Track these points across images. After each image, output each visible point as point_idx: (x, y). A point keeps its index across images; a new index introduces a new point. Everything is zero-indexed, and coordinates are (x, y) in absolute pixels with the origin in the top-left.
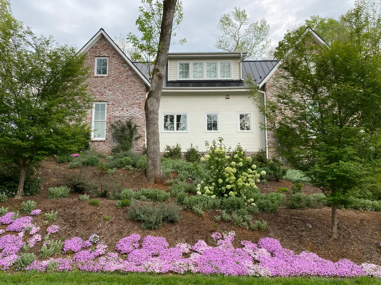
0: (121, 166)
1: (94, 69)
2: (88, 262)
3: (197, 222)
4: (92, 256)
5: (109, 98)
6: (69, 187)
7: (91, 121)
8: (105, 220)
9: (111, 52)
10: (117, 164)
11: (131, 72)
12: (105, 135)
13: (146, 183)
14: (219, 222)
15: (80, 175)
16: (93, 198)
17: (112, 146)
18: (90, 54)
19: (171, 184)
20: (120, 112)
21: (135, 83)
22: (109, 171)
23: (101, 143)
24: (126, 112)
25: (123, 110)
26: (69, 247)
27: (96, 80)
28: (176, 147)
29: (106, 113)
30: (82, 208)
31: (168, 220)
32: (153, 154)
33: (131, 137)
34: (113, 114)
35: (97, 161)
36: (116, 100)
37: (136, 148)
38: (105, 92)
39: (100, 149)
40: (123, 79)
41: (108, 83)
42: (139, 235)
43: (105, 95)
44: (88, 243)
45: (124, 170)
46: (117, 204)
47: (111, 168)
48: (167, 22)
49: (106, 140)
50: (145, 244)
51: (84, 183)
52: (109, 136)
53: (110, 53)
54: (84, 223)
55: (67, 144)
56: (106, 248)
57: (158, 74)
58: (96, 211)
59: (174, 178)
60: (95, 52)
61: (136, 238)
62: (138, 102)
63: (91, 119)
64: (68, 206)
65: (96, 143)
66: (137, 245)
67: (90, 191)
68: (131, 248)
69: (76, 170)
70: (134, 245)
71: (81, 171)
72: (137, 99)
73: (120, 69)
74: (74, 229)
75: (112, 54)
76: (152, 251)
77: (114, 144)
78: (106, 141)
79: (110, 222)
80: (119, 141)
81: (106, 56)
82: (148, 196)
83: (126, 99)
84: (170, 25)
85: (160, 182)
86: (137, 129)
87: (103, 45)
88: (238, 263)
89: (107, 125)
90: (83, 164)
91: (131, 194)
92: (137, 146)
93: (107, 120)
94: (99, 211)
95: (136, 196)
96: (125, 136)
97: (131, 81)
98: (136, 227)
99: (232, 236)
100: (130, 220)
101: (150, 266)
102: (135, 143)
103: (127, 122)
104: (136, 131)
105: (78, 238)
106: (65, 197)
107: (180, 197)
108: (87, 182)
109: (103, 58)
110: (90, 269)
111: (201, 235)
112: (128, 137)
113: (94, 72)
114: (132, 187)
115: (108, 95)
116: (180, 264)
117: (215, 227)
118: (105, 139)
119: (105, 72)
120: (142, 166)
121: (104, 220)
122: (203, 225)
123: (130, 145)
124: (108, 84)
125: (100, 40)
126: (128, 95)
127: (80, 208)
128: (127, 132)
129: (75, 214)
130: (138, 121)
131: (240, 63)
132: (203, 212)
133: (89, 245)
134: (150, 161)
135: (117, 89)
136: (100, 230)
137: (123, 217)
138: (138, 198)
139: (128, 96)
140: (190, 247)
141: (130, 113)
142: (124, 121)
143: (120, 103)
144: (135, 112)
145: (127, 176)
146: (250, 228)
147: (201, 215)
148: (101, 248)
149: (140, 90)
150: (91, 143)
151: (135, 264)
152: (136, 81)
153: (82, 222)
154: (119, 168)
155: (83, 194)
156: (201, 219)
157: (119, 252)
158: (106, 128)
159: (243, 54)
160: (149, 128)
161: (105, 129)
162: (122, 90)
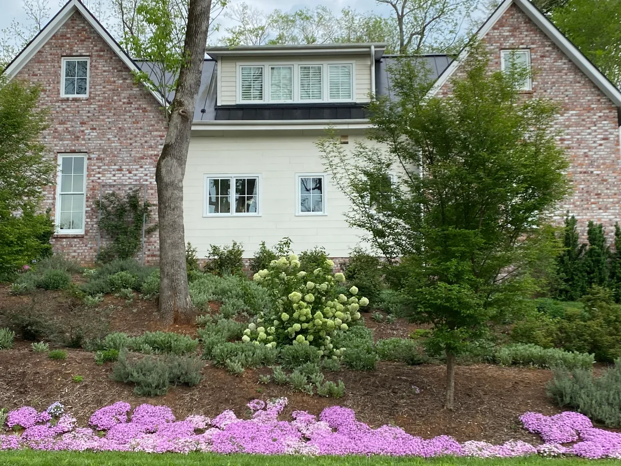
0: (110, 290)
1: (58, 83)
2: (46, 440)
3: (229, 386)
4: (52, 432)
5: (92, 145)
6: (11, 329)
7: (54, 194)
8: (76, 382)
9: (96, 46)
10: (104, 285)
11: (138, 89)
12: (84, 223)
13: (158, 323)
14: (267, 386)
15: (32, 309)
16: (56, 348)
17: (98, 248)
18: (51, 51)
19: (203, 325)
20: (114, 175)
21: (147, 112)
22: (88, 299)
23: (76, 240)
24: (128, 175)
25: (120, 170)
26: (16, 421)
27: (64, 107)
28: (231, 248)
29: (85, 178)
30: (35, 364)
31: (180, 382)
32: (172, 266)
33: (138, 228)
34: (99, 178)
35: (65, 281)
36: (106, 150)
37: (149, 250)
38: (83, 131)
39: (74, 254)
40: (121, 103)
41: (89, 112)
42: (128, 404)
43: (84, 139)
44: (45, 415)
45: (117, 298)
46: (96, 358)
47: (92, 294)
48: (199, 8)
49: (86, 234)
50: (136, 417)
51: (40, 322)
52: (92, 226)
53: (93, 49)
54: (41, 387)
55: (9, 254)
56: (74, 423)
57: (180, 111)
58: (59, 368)
59: (213, 312)
60: (62, 46)
61: (123, 407)
62: (152, 152)
63: (54, 190)
64: (12, 361)
65: (64, 240)
66: (123, 418)
67: (51, 337)
68: (114, 421)
69: (25, 299)
70: (119, 417)
71: (34, 301)
72: (151, 147)
73: (114, 82)
74: (23, 395)
75: (97, 51)
76: (146, 426)
77: (102, 243)
78: (85, 237)
79: (83, 386)
80: (112, 237)
81: (84, 54)
82: (156, 345)
83: (126, 148)
84: (204, 13)
85: (184, 320)
86: (151, 211)
87: (78, 30)
88: (275, 440)
89: (89, 203)
90: (39, 287)
91: (123, 341)
92: (150, 247)
93: (88, 191)
94: (66, 369)
95: (134, 345)
96: (125, 226)
97: (138, 109)
98: (125, 393)
99: (281, 405)
100: (117, 382)
101: (138, 444)
102: (145, 239)
103: (130, 197)
104: (148, 215)
105: (30, 408)
106: (5, 347)
107: (211, 346)
108: (46, 321)
109: (76, 59)
110: (47, 449)
111: (232, 404)
112: (132, 227)
113: (59, 90)
114: (130, 329)
115: (89, 139)
116: (185, 442)
117: (259, 392)
118: (83, 233)
119: (82, 90)
120: (153, 290)
121: (72, 382)
122: (240, 390)
123: (136, 245)
124: (89, 115)
125: (72, 19)
126: (130, 139)
127: (32, 363)
128: (130, 217)
129: (24, 374)
130: (152, 194)
131: (370, 67)
132: (243, 370)
133: (47, 419)
134: (166, 281)
135: (110, 126)
136: (66, 398)
137: (104, 378)
138: (137, 350)
139: (132, 141)
140: (209, 421)
141: (135, 178)
142: (122, 194)
143: (114, 156)
144: (146, 175)
145: (122, 310)
146: (316, 394)
147: (239, 373)
148: (67, 422)
149: (156, 127)
150: (54, 240)
151: (118, 442)
152: (149, 109)
153: (36, 385)
154: (107, 294)
155: (38, 341)
156: (238, 380)
157: (94, 428)
158: (85, 209)
159: (375, 47)
160: (164, 217)
161: (84, 212)
162: (120, 128)
